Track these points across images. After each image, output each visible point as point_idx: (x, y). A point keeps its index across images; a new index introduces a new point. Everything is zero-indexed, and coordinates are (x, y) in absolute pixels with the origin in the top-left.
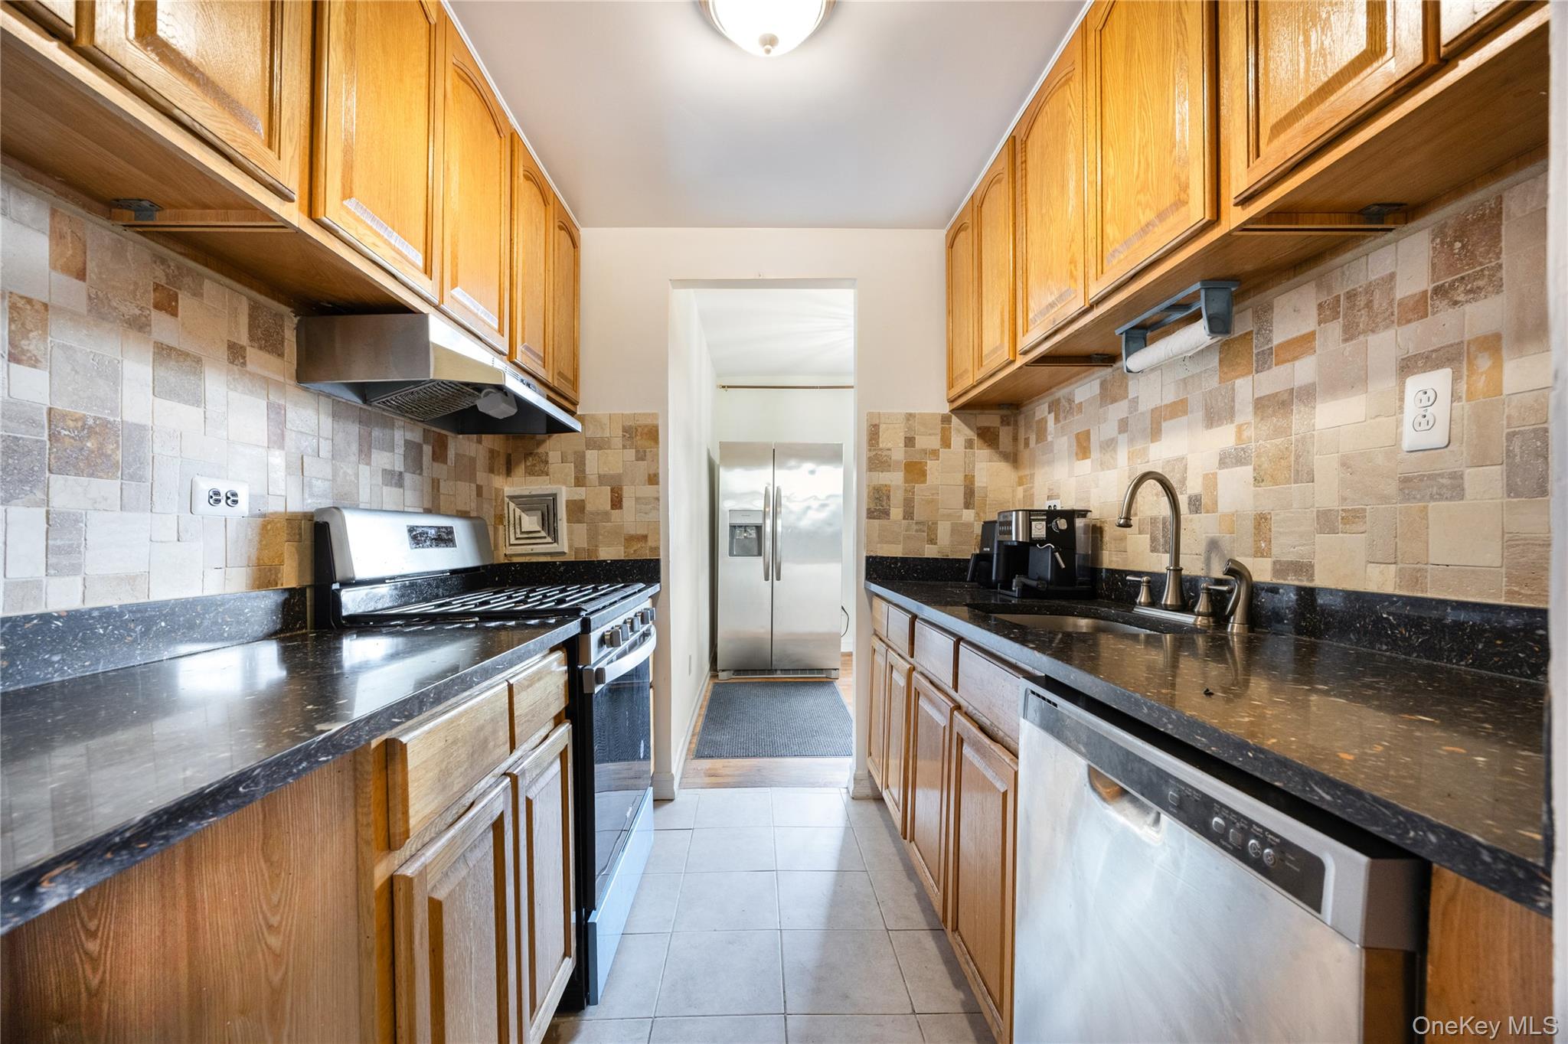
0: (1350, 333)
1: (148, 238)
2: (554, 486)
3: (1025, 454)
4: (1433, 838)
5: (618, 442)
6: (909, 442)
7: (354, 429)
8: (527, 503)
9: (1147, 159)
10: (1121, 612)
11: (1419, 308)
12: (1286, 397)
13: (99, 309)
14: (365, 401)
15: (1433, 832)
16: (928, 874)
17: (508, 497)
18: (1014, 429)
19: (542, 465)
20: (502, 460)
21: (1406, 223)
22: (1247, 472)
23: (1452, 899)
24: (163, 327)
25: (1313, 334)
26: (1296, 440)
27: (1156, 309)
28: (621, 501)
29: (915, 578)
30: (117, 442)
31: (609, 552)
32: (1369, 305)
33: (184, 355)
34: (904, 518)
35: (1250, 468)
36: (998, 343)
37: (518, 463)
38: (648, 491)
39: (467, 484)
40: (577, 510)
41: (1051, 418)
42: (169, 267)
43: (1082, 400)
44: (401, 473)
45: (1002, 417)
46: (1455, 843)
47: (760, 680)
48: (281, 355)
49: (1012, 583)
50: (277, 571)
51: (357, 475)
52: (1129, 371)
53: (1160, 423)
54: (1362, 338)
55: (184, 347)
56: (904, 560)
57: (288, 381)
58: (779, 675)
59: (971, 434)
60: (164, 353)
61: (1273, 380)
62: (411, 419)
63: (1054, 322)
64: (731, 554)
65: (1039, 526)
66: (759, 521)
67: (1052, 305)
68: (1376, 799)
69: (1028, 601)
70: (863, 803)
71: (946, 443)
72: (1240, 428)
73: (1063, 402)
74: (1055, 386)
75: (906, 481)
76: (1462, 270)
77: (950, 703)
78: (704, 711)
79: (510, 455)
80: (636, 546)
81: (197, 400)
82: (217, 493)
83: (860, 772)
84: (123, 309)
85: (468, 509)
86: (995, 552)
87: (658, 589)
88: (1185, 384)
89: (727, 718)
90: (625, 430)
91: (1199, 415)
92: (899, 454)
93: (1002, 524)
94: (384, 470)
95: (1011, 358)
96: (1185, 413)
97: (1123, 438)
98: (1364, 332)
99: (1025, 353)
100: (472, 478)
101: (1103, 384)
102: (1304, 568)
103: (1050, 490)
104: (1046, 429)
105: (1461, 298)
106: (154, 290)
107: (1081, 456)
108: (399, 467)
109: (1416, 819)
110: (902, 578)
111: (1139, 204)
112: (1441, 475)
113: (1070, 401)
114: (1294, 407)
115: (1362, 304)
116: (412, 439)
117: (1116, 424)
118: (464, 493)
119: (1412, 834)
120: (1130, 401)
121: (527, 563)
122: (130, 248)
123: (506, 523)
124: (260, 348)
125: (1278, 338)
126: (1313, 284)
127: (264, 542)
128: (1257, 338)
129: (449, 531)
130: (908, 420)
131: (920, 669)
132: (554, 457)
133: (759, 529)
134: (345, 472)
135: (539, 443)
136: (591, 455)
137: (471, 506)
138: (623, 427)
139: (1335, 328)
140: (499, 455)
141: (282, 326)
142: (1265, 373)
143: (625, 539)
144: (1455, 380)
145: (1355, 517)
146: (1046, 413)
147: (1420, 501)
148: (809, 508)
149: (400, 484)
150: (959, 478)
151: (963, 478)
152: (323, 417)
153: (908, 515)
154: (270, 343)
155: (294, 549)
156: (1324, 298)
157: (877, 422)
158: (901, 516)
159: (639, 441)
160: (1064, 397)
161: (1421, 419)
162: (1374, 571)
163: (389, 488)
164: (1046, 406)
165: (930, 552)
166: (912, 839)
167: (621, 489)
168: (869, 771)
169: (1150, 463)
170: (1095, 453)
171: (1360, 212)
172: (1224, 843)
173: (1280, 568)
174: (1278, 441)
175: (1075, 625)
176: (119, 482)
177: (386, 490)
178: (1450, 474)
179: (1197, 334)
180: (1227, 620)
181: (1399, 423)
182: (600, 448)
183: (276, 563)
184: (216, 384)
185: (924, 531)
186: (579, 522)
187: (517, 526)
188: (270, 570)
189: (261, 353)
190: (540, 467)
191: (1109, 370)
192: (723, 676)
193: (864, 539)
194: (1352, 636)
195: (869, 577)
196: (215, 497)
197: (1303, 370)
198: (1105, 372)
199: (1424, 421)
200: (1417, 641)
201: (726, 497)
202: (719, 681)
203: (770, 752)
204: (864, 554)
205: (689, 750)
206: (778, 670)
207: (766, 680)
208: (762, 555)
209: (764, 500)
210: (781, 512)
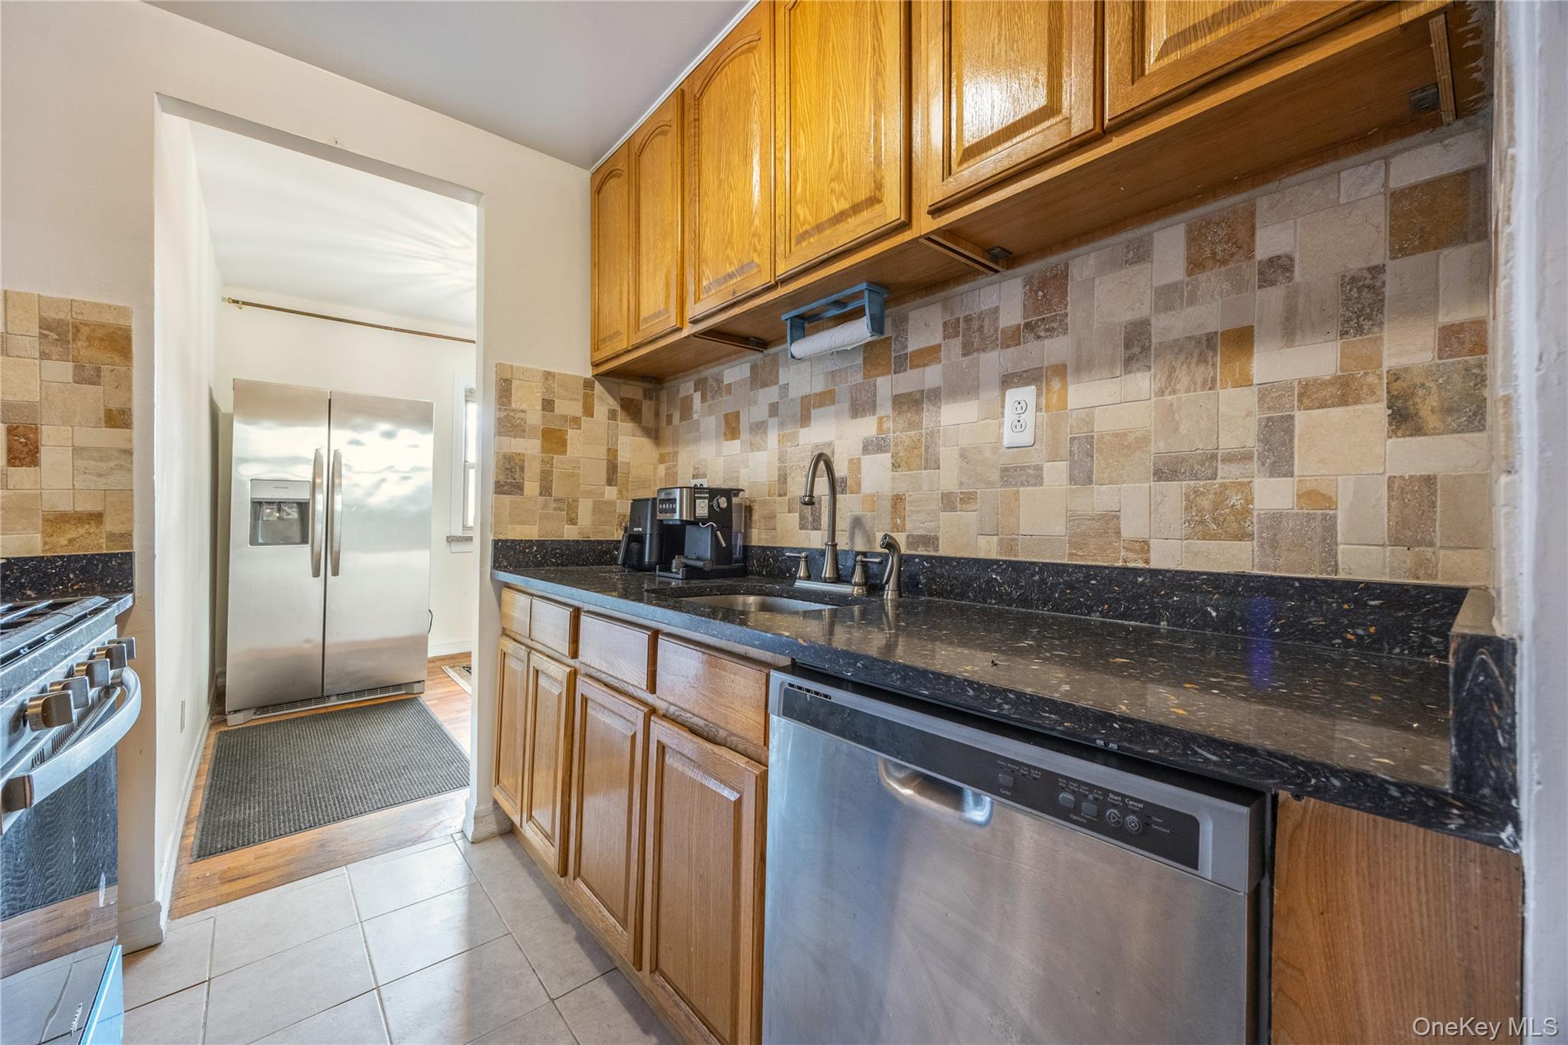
0: (967, 350)
3: (667, 432)
4: (1337, 783)
5: (27, 345)
6: (548, 405)
9: (841, 150)
10: (784, 586)
11: (1013, 338)
12: (918, 396)
15: (1337, 777)
16: (606, 913)
18: (656, 404)
21: (1008, 269)
22: (886, 458)
23: (1299, 826)
25: (940, 346)
26: (927, 434)
27: (823, 301)
28: (33, 452)
29: (553, 564)
32: (981, 328)
34: (541, 494)
35: (889, 455)
36: (662, 307)
38: (106, 437)
41: (697, 397)
43: (731, 381)
45: (645, 390)
46: (1361, 784)
47: (303, 714)
49: (671, 563)
52: (793, 357)
53: (810, 410)
54: (975, 355)
56: (541, 544)
58: (334, 702)
59: (614, 404)
61: (909, 380)
63: (734, 293)
64: (253, 541)
65: (703, 505)
66: (304, 495)
67: (731, 276)
68: (1271, 754)
69: (694, 583)
70: (488, 844)
71: (589, 411)
72: (881, 419)
73: (711, 381)
74: (703, 364)
75: (544, 450)
76: (1043, 313)
77: (642, 708)
78: (204, 781)
80: (75, 532)
83: (482, 808)
86: (648, 532)
87: (130, 604)
88: (833, 376)
89: (253, 780)
90: (48, 326)
91: (846, 405)
92: (535, 417)
93: (663, 501)
95: (678, 326)
96: (833, 403)
97: (773, 422)
98: (977, 350)
99: (695, 322)
101: (753, 368)
102: (930, 540)
103: (695, 468)
104: (691, 408)
105: (1042, 334)
107: (729, 436)
109: (1317, 767)
110: (539, 565)
111: (833, 191)
112: (1029, 467)
113: (719, 381)
114: (925, 406)
115: (976, 327)
117: (766, 408)
119: (1313, 781)
120: (780, 387)
125: (912, 347)
126: (939, 305)
128: (895, 344)
130: (547, 379)
131: (582, 670)
133: (303, 507)
138: (42, 319)
139: (957, 344)
142: (901, 375)
143: (47, 521)
144: (1039, 395)
145: (969, 498)
146: (692, 391)
147: (1014, 486)
148: (384, 480)
150: (602, 451)
151: (605, 452)
153: (546, 490)
156: (948, 318)
157: (509, 377)
158: (537, 491)
159: (85, 350)
160: (712, 377)
161: (1016, 423)
162: (982, 541)
164: (691, 384)
165: (570, 533)
166: (578, 874)
167: (35, 430)
168: (495, 802)
169: (800, 447)
170: (745, 435)
171: (988, 251)
172: (1075, 818)
173: (913, 541)
174: (912, 433)
175: (745, 604)
178: (1035, 466)
179: (859, 331)
180: (882, 588)
181: (1001, 425)
185: (563, 510)
191: (759, 356)
192: (235, 720)
193: (490, 519)
194: (970, 594)
195: (497, 565)
197: (932, 376)
198: (757, 357)
199: (1019, 425)
200: (1015, 595)
201: (244, 461)
202: (226, 729)
203: (337, 813)
204: (491, 537)
205: (181, 849)
206: (333, 695)
207: (314, 712)
208: (307, 543)
209: (312, 467)
210: (341, 484)
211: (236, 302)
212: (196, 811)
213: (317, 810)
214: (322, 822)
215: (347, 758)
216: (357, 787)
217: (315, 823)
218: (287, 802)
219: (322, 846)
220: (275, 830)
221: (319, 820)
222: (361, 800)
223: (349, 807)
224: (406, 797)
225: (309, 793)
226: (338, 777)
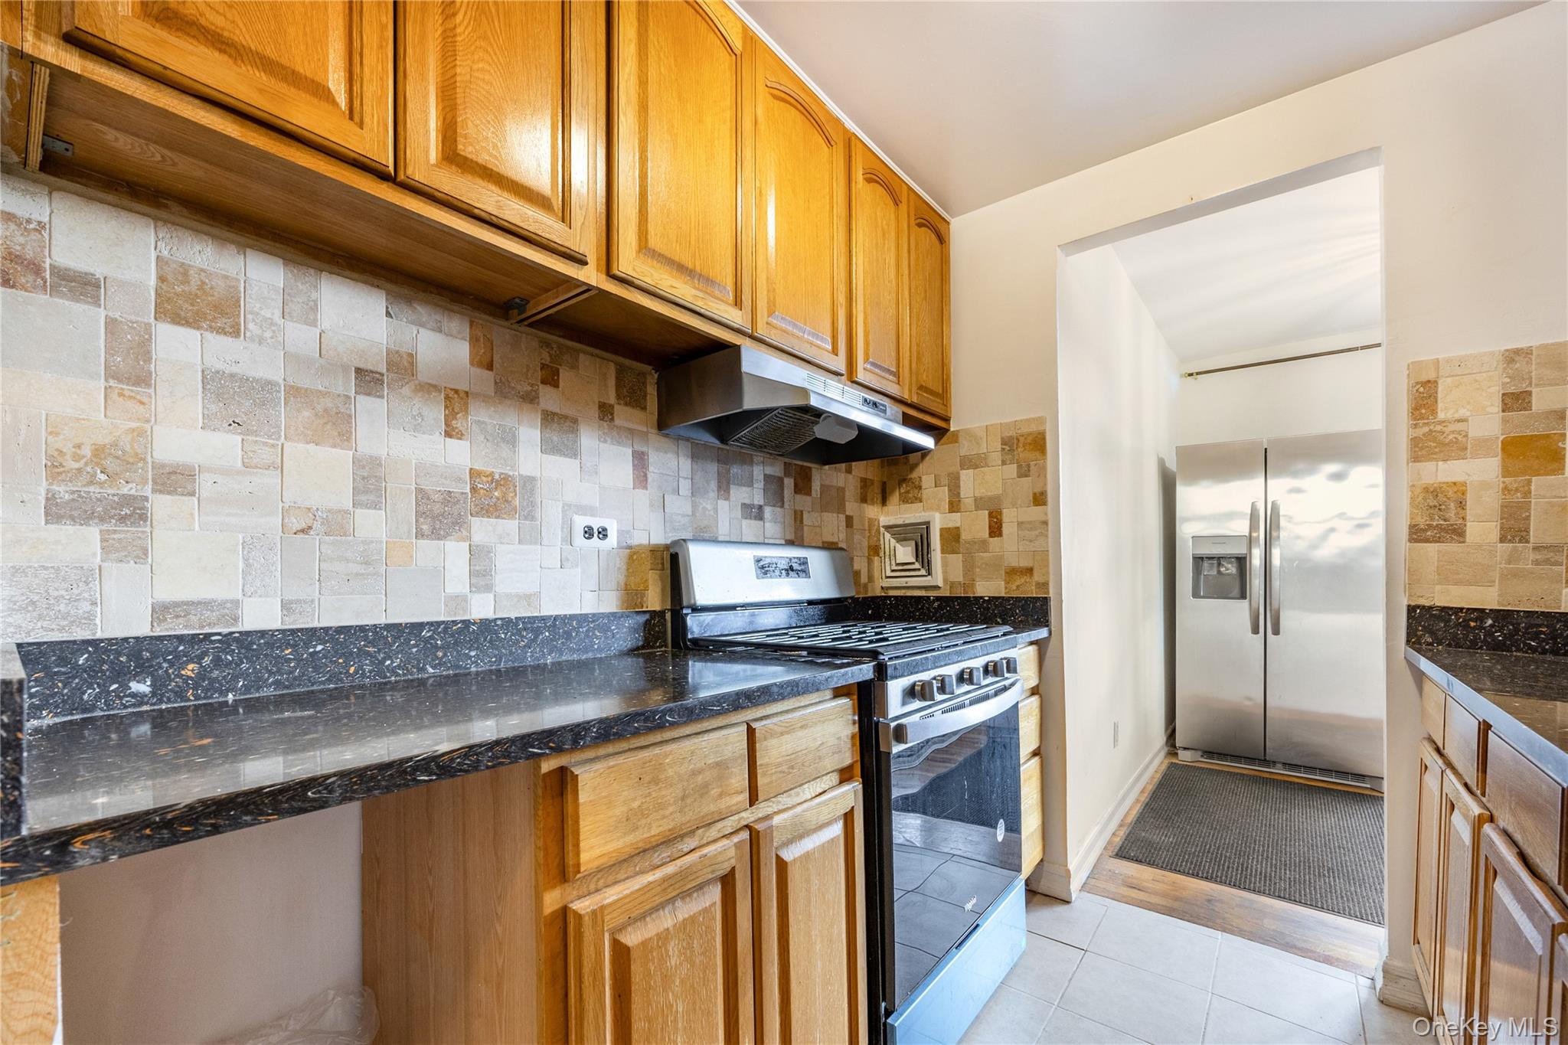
1: (536, 329)
2: (927, 514)
5: (996, 457)
6: (1516, 401)
7: (713, 468)
8: (901, 532)
13: (503, 392)
14: (723, 440)
17: (883, 527)
19: (916, 491)
20: (876, 489)
24: (549, 399)
28: (1000, 527)
30: (515, 491)
31: (987, 588)
33: (566, 417)
34: (1503, 540)
37: (893, 491)
38: (1034, 513)
39: (835, 515)
40: (951, 538)
42: (552, 348)
44: (760, 507)
48: (644, 408)
50: (643, 596)
51: (716, 510)
55: (565, 411)
56: (1502, 615)
57: (650, 430)
58: (1279, 770)
60: (549, 418)
62: (771, 454)
64: (1196, 594)
66: (1241, 549)
75: (1507, 473)
79: (885, 483)
80: (1020, 580)
81: (574, 453)
82: (591, 528)
84: (519, 387)
85: (836, 540)
87: (1046, 633)
89: (1179, 813)
90: (1005, 442)
92: (1486, 425)
94: (744, 505)
100: (841, 508)
106: (541, 369)
108: (758, 499)
116: (772, 473)
118: (832, 526)
121: (902, 597)
122: (524, 339)
123: (882, 554)
124: (626, 404)
127: (631, 570)
129: (804, 562)
130: (1512, 361)
132: (927, 481)
133: (1242, 561)
134: (704, 508)
135: (913, 467)
136: (967, 477)
137: (840, 536)
138: (1002, 438)
140: (873, 484)
141: (644, 383)
143: (1006, 573)
148: (1332, 530)
149: (760, 517)
152: (682, 460)
153: (1514, 533)
154: (633, 398)
155: (657, 577)
157: (1432, 376)
158: (1495, 536)
159: (1022, 454)
163: (748, 521)
167: (1000, 513)
176: (517, 521)
177: (745, 522)
182: (976, 467)
183: (642, 588)
184: (589, 439)
186: (954, 552)
187: (892, 558)
188: (636, 594)
189: (626, 408)
190: (913, 495)
195: (1413, 643)
196: (589, 533)
201: (1187, 520)
202: (1177, 762)
203: (1236, 879)
204: (1404, 602)
205: (1109, 843)
206: (1279, 763)
207: (1257, 773)
208: (1246, 598)
209: (1248, 522)
210: (1279, 537)
211: (1191, 375)
212: (1131, 818)
213: (1219, 866)
214: (1219, 879)
215: (1270, 831)
216: (1266, 864)
217: (1212, 878)
218: (1197, 846)
219: (1209, 901)
220: (1177, 865)
221: (1217, 877)
222: (1265, 880)
223: (1250, 879)
224: (1317, 902)
225: (1219, 846)
226: (1253, 845)
